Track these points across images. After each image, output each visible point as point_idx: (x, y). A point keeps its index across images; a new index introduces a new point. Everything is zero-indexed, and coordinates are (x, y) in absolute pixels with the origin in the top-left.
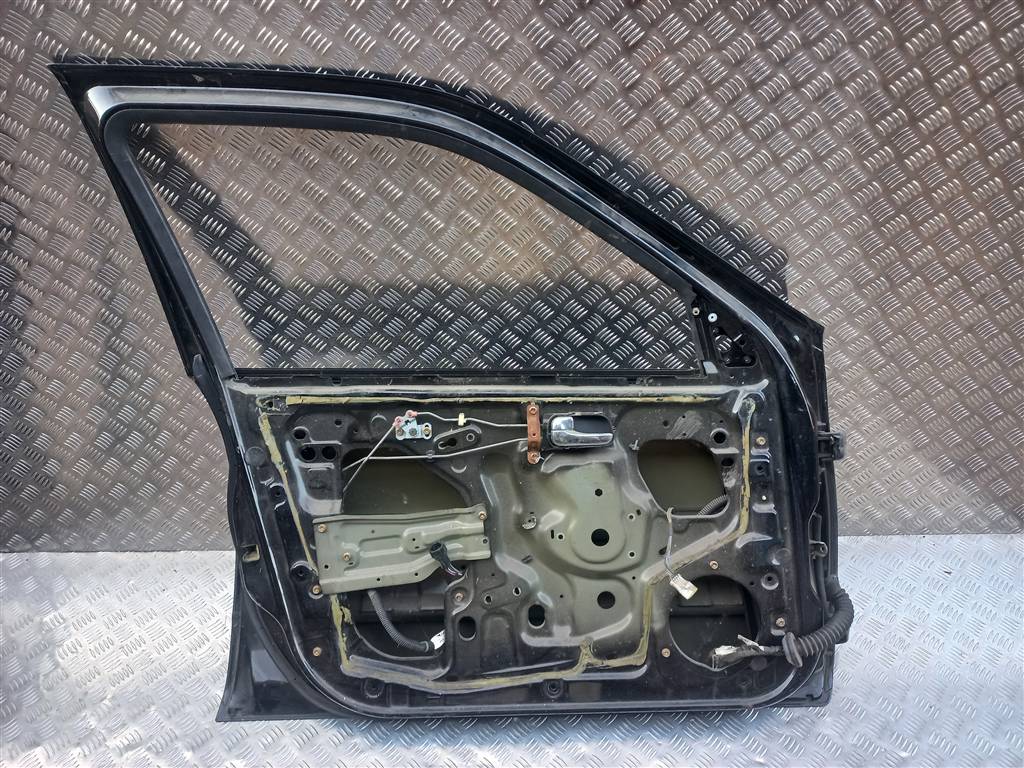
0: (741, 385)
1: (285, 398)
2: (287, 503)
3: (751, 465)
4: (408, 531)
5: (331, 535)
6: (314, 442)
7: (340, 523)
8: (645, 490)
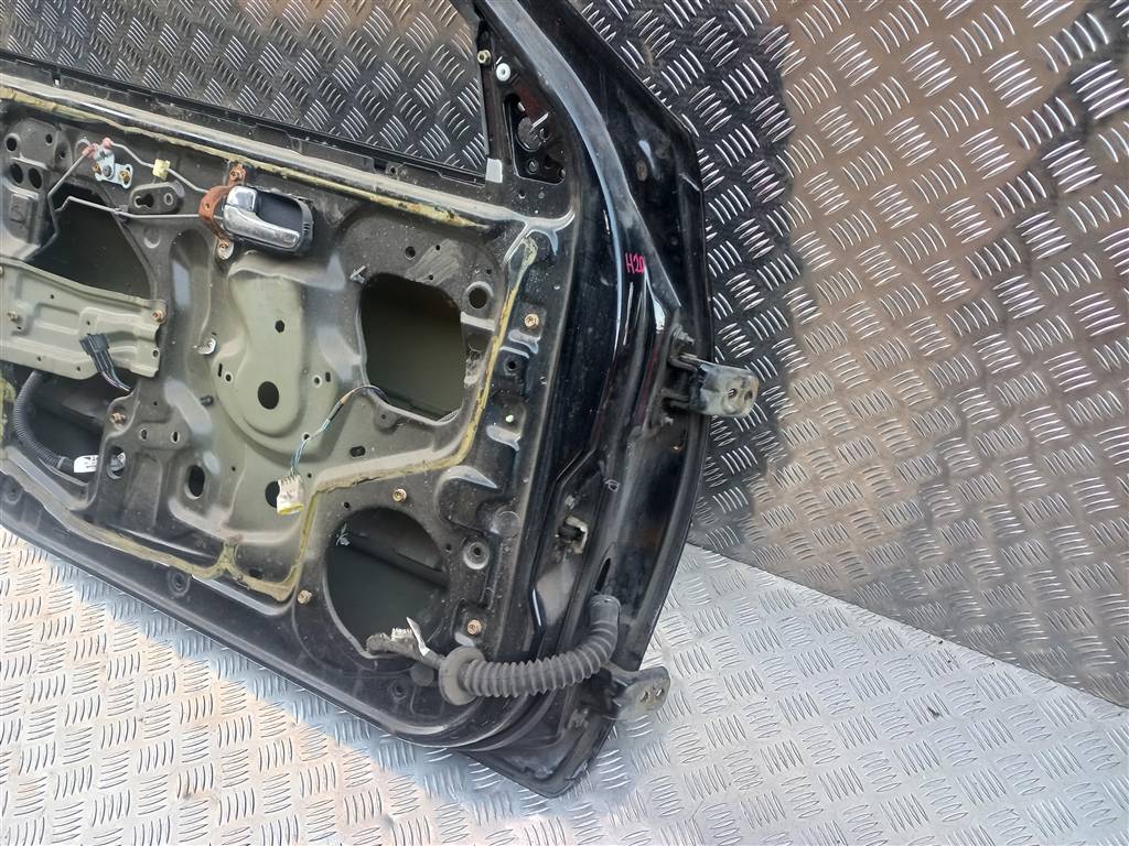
0: (533, 215)
3: (502, 355)
6: (22, 159)
8: (357, 350)
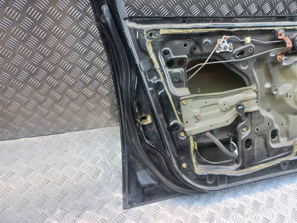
1: (159, 30)
2: (165, 91)
4: (221, 101)
5: (188, 106)
6: (173, 57)
7: (192, 99)
